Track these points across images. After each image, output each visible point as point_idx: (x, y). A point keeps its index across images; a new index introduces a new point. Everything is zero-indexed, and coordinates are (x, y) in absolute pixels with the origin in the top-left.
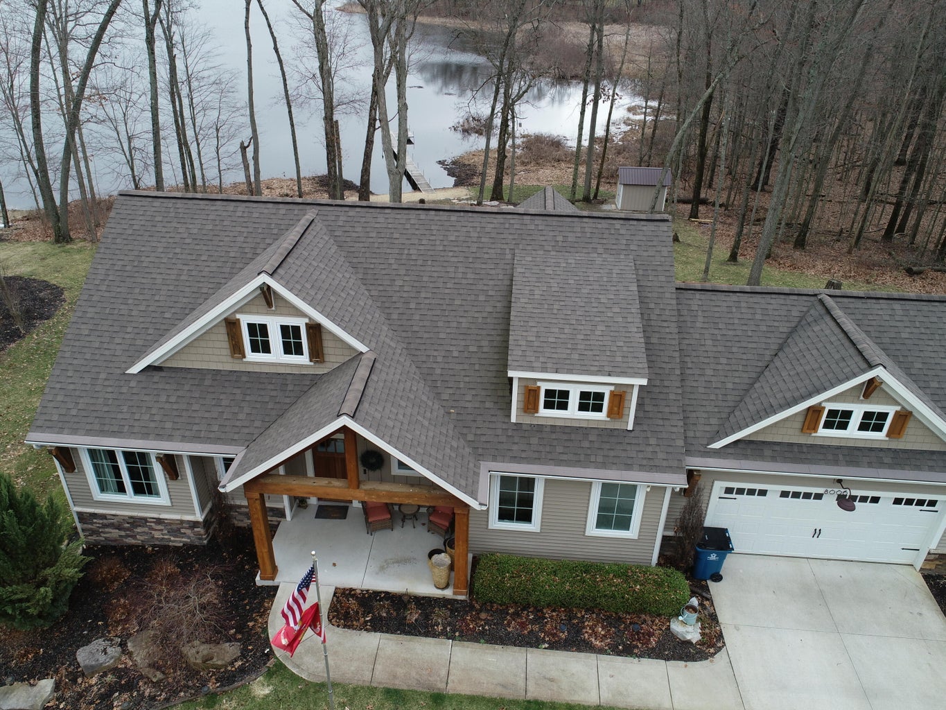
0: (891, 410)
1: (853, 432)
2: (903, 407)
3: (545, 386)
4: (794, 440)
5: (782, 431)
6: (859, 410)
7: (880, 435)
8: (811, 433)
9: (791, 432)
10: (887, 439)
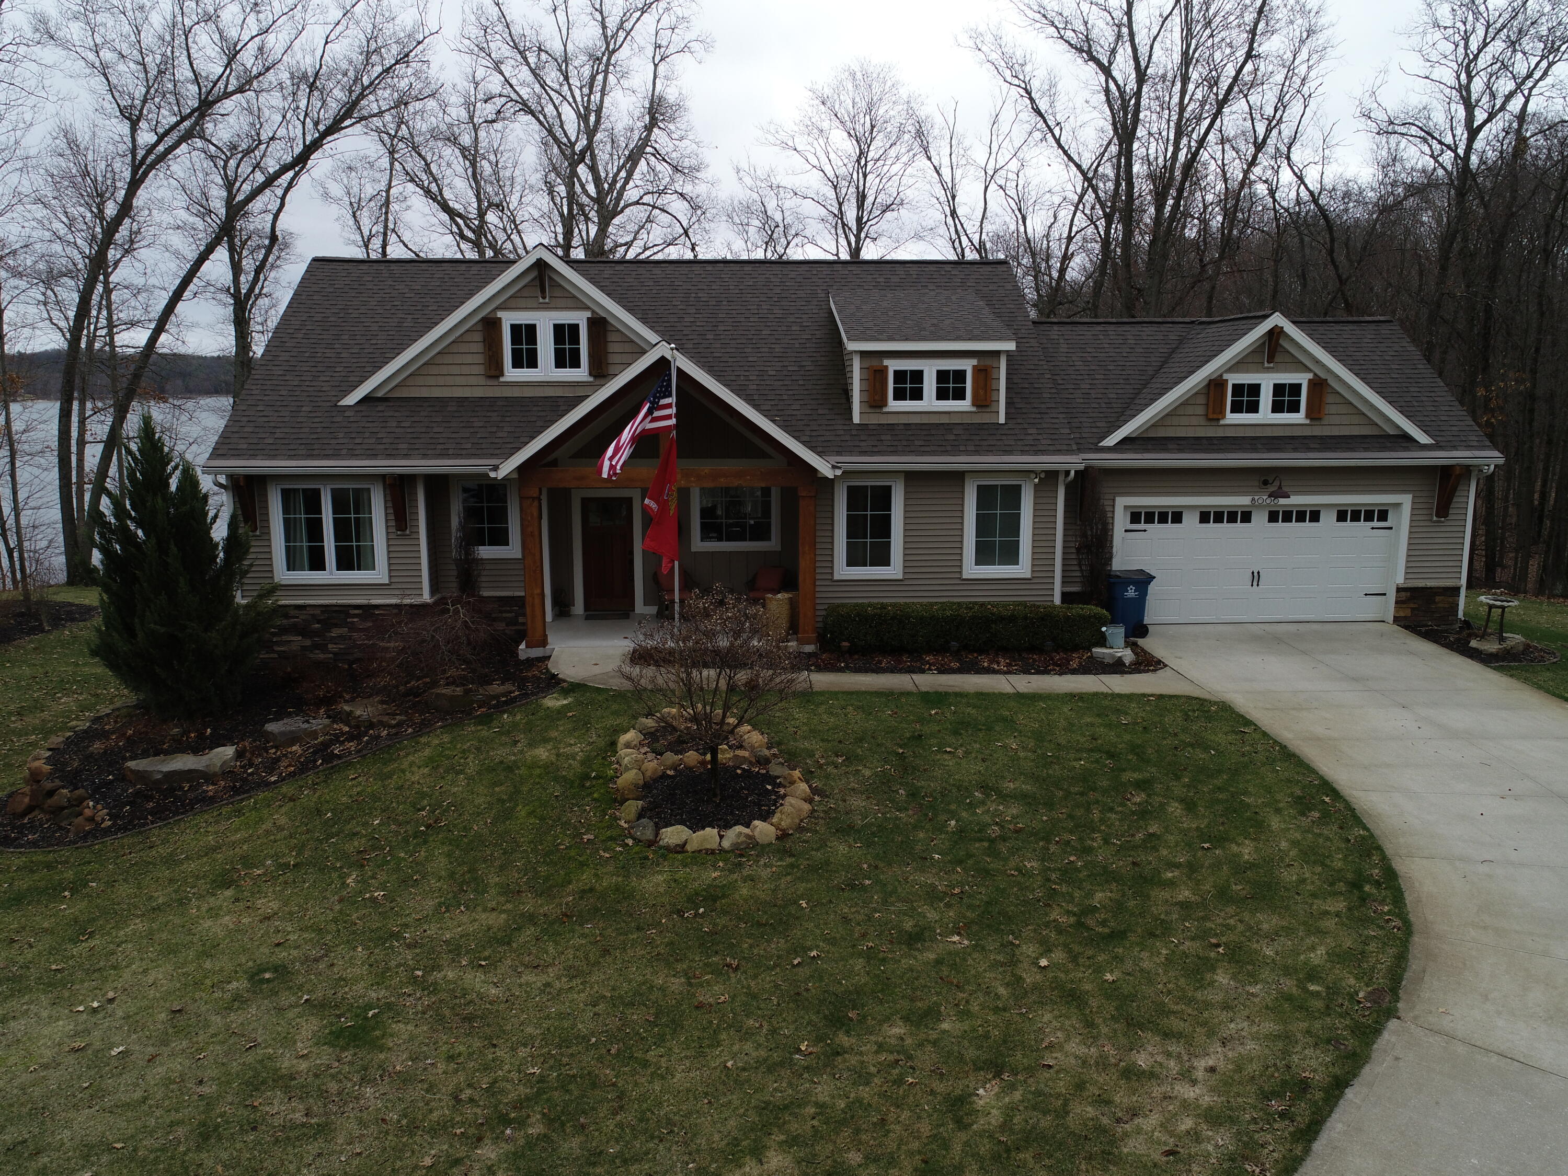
0: (1303, 379)
1: (1265, 414)
2: (1315, 374)
3: (893, 365)
4: (1201, 432)
5: (1184, 421)
6: (1267, 382)
7: (1298, 418)
8: (1218, 420)
9: (1195, 421)
10: (1308, 422)
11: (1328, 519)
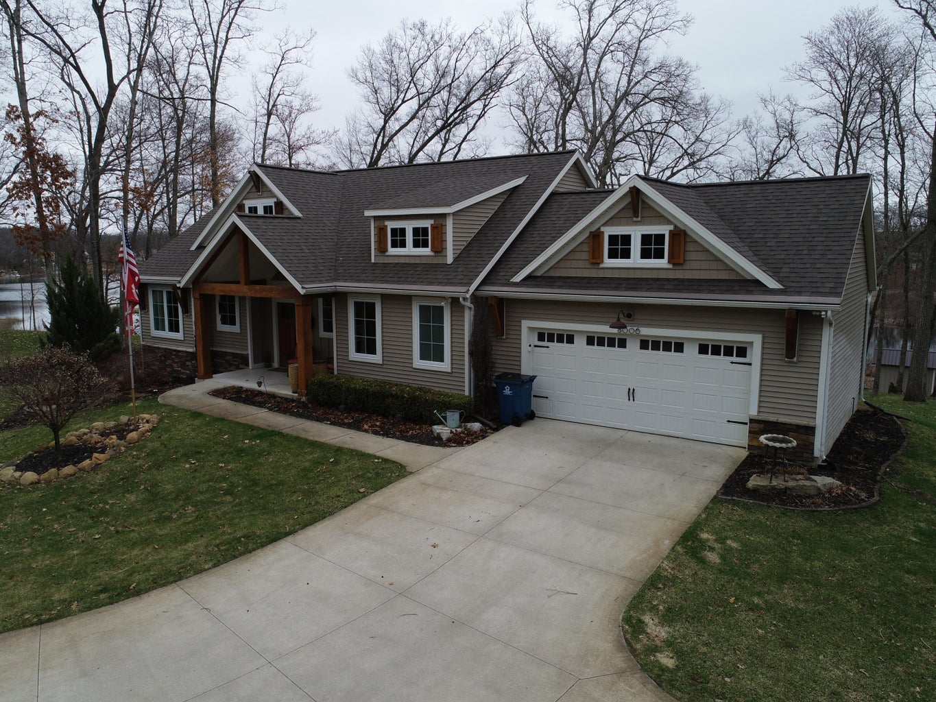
0: (665, 230)
1: (636, 260)
2: (675, 227)
3: (390, 225)
4: (587, 273)
5: (575, 264)
6: (636, 233)
7: (663, 263)
8: (599, 264)
9: (581, 264)
10: (671, 266)
11: (691, 351)
